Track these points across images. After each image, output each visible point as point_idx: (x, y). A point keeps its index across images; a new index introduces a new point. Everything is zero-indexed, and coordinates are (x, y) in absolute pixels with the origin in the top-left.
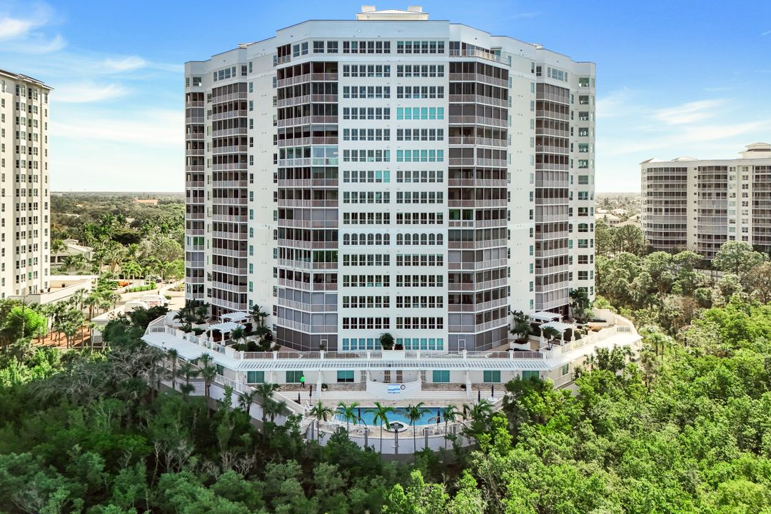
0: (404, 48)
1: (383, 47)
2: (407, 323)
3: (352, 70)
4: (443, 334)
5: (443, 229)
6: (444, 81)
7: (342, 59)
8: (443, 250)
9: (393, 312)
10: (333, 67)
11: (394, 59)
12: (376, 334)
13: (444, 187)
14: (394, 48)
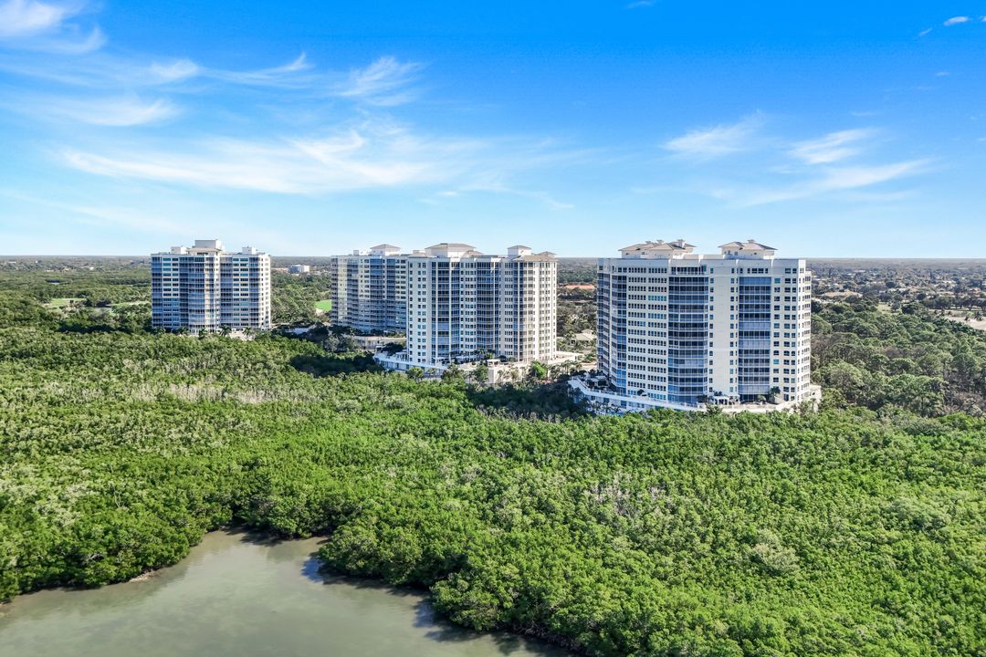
0: (652, 270)
1: (643, 270)
2: (651, 386)
3: (632, 279)
4: (666, 393)
5: (666, 348)
6: (667, 285)
7: (629, 275)
8: (666, 357)
9: (647, 382)
10: (625, 278)
11: (647, 275)
12: (637, 389)
13: (666, 330)
14: (647, 270)
